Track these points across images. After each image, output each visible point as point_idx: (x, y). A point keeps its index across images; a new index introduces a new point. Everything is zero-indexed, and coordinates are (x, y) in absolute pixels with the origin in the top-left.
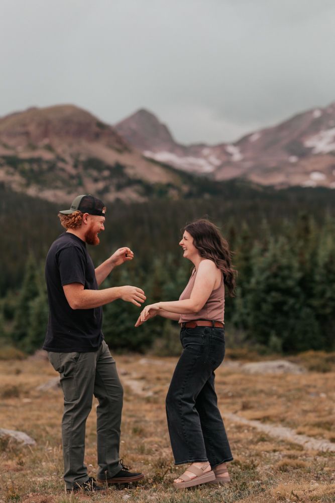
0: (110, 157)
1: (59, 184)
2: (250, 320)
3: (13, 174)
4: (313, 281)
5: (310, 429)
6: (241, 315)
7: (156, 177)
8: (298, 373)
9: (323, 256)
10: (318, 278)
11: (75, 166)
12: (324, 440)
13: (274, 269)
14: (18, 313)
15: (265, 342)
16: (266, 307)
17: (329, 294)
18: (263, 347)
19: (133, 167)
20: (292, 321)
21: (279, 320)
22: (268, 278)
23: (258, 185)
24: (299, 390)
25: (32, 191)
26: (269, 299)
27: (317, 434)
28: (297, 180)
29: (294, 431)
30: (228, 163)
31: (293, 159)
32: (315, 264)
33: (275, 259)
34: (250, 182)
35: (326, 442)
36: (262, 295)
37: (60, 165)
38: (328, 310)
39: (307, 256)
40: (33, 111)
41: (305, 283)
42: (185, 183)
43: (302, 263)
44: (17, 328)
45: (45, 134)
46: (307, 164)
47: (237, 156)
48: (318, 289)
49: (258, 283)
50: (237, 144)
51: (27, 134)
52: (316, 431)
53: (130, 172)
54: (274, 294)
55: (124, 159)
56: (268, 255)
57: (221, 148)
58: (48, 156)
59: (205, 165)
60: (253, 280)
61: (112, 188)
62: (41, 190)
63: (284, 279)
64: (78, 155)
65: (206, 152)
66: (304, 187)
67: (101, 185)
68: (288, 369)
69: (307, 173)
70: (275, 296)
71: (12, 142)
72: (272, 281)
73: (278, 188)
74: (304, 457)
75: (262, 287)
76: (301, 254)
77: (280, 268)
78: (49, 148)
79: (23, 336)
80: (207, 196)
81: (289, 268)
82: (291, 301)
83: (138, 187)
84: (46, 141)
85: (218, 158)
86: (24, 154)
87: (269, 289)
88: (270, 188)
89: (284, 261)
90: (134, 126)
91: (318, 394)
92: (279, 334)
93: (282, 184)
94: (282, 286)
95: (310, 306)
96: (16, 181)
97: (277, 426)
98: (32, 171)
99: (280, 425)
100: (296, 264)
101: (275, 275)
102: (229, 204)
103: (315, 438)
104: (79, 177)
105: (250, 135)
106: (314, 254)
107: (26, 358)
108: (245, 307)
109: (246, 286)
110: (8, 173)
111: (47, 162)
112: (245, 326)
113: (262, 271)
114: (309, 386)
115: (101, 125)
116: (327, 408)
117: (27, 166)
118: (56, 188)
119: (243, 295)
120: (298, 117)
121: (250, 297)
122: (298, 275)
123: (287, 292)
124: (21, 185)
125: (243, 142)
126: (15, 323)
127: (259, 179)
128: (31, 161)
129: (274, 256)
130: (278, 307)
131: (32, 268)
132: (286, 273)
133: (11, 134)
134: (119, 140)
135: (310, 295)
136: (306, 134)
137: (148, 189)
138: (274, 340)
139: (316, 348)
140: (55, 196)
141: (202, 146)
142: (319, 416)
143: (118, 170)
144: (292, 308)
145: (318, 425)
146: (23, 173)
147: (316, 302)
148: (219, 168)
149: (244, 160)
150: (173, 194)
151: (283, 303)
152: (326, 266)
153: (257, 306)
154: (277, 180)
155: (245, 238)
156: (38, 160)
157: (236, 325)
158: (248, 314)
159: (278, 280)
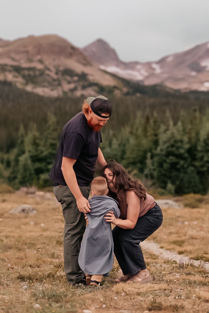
0: (78, 68)
1: (46, 84)
2: (155, 174)
3: (17, 77)
4: (197, 150)
5: (169, 245)
6: (150, 170)
7: (107, 81)
8: (177, 208)
9: (203, 135)
10: (199, 148)
11: (57, 73)
12: (175, 253)
13: (172, 142)
14: (13, 164)
15: (164, 187)
16: (166, 166)
17: (206, 159)
18: (163, 191)
19: (92, 75)
20: (182, 175)
21: (174, 173)
22: (168, 147)
23: (171, 89)
24: (172, 219)
25: (29, 88)
26: (168, 161)
27: (172, 249)
28: (195, 87)
29: (159, 246)
30: (152, 75)
31: (194, 73)
32: (198, 140)
33: (173, 136)
34: (166, 87)
35: (176, 254)
36: (164, 158)
37: (47, 72)
38: (205, 169)
39: (193, 135)
40: (31, 38)
41: (192, 151)
42: (125, 86)
43: (190, 139)
44: (12, 173)
45: (39, 53)
46: (202, 77)
47: (158, 70)
48: (199, 155)
49: (162, 150)
50: (159, 63)
51: (27, 52)
52: (172, 246)
53: (91, 78)
54: (171, 157)
55: (87, 70)
56: (169, 133)
57: (148, 65)
58: (39, 66)
59: (138, 75)
60: (159, 149)
61: (79, 88)
62: (34, 88)
63: (178, 148)
64: (59, 66)
65: (139, 67)
66: (199, 91)
67: (72, 86)
68: (171, 205)
69: (202, 83)
70: (172, 159)
71: (17, 57)
72: (170, 149)
73: (183, 91)
74: (154, 264)
75: (164, 153)
76: (190, 133)
77: (176, 141)
78: (41, 61)
79: (15, 178)
80: (138, 95)
81: (181, 141)
82: (182, 162)
83: (95, 88)
84: (39, 57)
85: (146, 71)
86: (25, 65)
87: (169, 154)
88: (178, 91)
89: (178, 137)
90: (94, 49)
91: (183, 222)
92: (173, 183)
93: (186, 89)
94: (177, 152)
95: (194, 166)
96: (19, 82)
97: (150, 242)
98: (29, 75)
99: (152, 241)
100: (186, 139)
101: (173, 146)
102: (152, 100)
103: (171, 251)
104: (58, 80)
105: (167, 57)
106: (198, 134)
107: (13, 192)
108: (153, 165)
109: (154, 152)
110: (14, 76)
111: (39, 70)
112: (152, 177)
113: (165, 142)
114: (179, 217)
115: (73, 48)
116: (184, 232)
117: (26, 73)
118: (44, 86)
119: (152, 157)
120: (197, 48)
121: (156, 159)
122: (187, 146)
123: (180, 156)
124: (22, 84)
125: (162, 62)
126: (10, 170)
127: (171, 85)
128: (29, 69)
129: (173, 133)
130: (173, 166)
131: (22, 136)
132: (179, 144)
133: (17, 52)
134: (85, 58)
135: (194, 158)
136: (202, 58)
137: (101, 89)
138: (170, 186)
139: (195, 192)
140: (43, 91)
141: (137, 63)
142: (178, 237)
143: (83, 76)
144: (183, 167)
145: (175, 243)
146: (24, 77)
147: (197, 164)
148: (147, 77)
149: (162, 73)
150: (117, 93)
151: (177, 163)
152: (205, 141)
153: (161, 165)
154: (182, 86)
155: (155, 122)
156: (33, 69)
157: (146, 176)
158: (154, 170)
159: (174, 149)
